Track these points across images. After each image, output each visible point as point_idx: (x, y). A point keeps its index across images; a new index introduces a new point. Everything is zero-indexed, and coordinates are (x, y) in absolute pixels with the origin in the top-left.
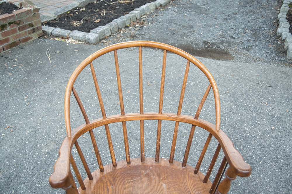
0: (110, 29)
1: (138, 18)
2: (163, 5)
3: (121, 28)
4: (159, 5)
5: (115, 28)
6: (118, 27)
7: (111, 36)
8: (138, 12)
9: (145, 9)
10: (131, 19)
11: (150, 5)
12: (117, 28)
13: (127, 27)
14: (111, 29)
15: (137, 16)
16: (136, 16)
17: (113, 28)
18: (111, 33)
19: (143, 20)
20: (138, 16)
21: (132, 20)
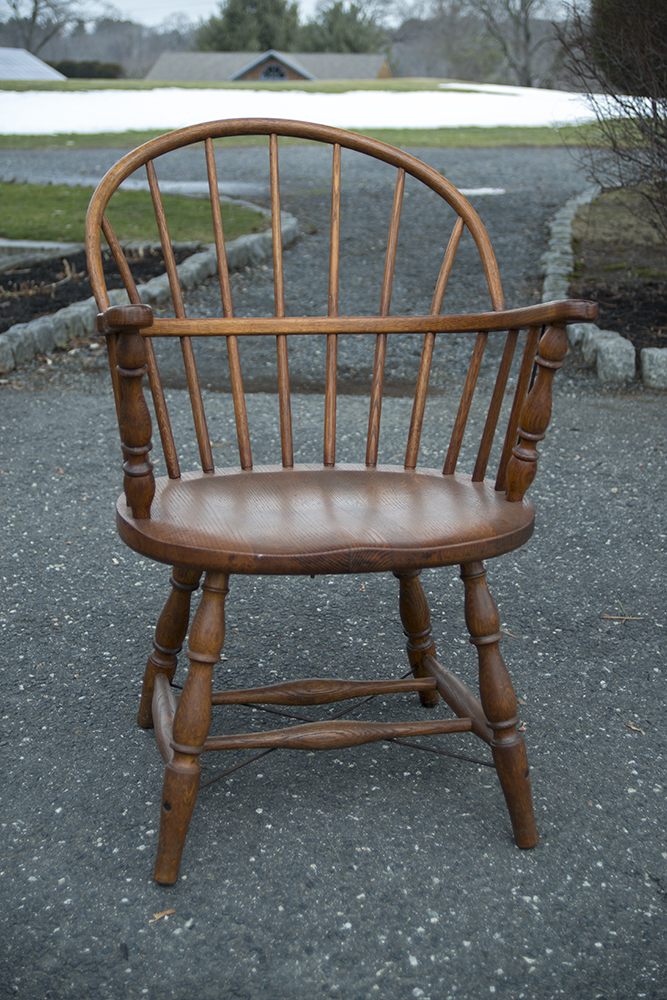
0: (12, 350)
2: (158, 299)
3: (42, 350)
4: (147, 298)
5: (26, 345)
6: (35, 348)
7: (15, 369)
8: (88, 310)
10: (67, 327)
11: (117, 295)
12: (32, 349)
13: (58, 350)
14: (14, 348)
15: (85, 322)
16: (83, 319)
17: (21, 345)
18: (16, 363)
20: (87, 319)
21: (71, 329)
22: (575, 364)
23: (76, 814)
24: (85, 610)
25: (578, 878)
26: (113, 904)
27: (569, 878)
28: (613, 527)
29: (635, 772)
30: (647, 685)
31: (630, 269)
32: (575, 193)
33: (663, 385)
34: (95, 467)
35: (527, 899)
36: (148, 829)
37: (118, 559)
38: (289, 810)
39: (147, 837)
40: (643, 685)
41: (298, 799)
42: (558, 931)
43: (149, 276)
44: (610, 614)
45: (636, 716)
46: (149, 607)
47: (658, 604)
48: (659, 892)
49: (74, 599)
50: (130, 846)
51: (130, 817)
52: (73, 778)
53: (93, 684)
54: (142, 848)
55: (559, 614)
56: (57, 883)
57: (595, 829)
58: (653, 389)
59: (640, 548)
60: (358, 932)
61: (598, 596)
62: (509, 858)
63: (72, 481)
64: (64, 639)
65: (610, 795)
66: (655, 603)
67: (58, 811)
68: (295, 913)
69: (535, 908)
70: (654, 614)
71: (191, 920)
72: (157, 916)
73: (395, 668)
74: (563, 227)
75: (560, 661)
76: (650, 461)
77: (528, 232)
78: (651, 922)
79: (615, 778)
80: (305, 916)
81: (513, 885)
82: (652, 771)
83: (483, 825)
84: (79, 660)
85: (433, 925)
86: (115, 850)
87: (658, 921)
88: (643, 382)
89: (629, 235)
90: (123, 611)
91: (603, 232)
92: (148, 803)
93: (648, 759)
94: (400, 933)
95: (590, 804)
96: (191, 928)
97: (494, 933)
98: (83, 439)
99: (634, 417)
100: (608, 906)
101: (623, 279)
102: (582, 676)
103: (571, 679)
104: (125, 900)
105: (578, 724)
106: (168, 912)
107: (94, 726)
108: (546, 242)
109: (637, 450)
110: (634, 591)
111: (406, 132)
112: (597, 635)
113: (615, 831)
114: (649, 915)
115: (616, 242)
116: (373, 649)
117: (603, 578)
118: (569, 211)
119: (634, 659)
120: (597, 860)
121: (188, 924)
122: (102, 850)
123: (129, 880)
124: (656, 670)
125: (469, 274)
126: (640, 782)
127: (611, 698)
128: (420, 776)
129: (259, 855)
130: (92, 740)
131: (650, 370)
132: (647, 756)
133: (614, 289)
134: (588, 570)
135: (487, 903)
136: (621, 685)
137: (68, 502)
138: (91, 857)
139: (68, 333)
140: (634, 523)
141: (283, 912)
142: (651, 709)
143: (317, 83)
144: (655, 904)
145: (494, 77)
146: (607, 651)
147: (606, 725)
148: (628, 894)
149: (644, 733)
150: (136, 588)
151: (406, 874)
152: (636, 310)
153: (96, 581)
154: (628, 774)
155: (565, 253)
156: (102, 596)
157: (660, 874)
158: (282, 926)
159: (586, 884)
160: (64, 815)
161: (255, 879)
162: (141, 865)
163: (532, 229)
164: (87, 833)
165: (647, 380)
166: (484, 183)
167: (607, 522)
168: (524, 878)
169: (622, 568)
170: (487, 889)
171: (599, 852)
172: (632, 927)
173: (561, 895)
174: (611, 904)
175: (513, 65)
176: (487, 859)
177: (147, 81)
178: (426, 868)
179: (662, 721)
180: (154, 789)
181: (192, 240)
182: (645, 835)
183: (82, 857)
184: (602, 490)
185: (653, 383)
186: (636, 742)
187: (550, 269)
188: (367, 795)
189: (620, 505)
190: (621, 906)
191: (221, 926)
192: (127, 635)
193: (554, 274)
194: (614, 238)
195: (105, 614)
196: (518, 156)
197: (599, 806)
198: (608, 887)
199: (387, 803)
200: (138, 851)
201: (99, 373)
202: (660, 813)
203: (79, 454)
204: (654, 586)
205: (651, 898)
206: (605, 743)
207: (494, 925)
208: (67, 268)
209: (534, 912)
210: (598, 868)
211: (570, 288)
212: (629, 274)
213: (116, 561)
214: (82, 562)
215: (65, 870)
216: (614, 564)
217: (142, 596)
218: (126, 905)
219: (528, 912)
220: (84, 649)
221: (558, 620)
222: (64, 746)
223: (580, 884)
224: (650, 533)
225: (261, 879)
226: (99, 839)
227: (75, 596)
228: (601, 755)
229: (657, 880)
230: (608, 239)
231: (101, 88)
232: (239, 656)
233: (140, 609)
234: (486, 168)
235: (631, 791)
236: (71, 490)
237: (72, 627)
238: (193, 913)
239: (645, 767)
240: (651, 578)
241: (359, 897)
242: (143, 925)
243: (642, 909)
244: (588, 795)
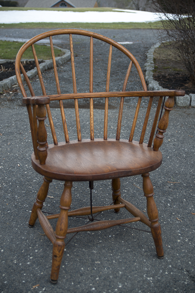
1: (9, 87)
2: (30, 78)
8: (9, 81)
9: (14, 79)
10: (3, 87)
15: (8, 85)
19: (15, 89)
22: (156, 99)
23: (8, 252)
24: (10, 181)
25: (164, 271)
26: (20, 283)
27: (161, 271)
28: (170, 152)
29: (180, 235)
30: (182, 205)
31: (171, 68)
32: (154, 44)
33: (182, 105)
34: (12, 133)
35: (149, 278)
36: (30, 257)
37: (19, 164)
38: (74, 249)
39: (30, 259)
40: (181, 205)
41: (77, 245)
42: (159, 290)
43: (27, 70)
44: (170, 181)
45: (179, 215)
46: (29, 180)
47: (184, 178)
48: (189, 275)
49: (6, 178)
50: (25, 262)
51: (25, 252)
52: (6, 240)
53: (12, 207)
54: (29, 263)
55: (154, 181)
56: (2, 276)
57: (168, 254)
58: (179, 107)
59: (178, 159)
60: (97, 291)
61: (166, 175)
62: (142, 265)
63: (5, 138)
64: (3, 191)
65: (172, 242)
66: (183, 177)
67: (2, 251)
68: (77, 285)
69: (151, 282)
70: (183, 181)
71: (45, 288)
72: (34, 287)
73: (105, 200)
74: (151, 55)
75: (155, 197)
76: (179, 130)
77: (140, 56)
78: (187, 286)
79: (174, 236)
80: (80, 285)
81: (144, 274)
82: (185, 234)
83: (134, 253)
84: (8, 198)
85: (120, 288)
86: (20, 264)
87: (189, 285)
88: (176, 105)
89: (170, 57)
90: (21, 182)
91: (163, 57)
92: (30, 248)
93: (183, 230)
94: (110, 291)
95: (167, 246)
96: (45, 291)
97: (139, 290)
98: (8, 124)
99: (174, 116)
100: (173, 280)
101: (169, 72)
102: (162, 202)
103: (159, 203)
104: (24, 281)
105: (162, 218)
106: (37, 285)
107: (13, 221)
108: (146, 59)
109: (175, 127)
110: (176, 173)
111: (103, 24)
112: (166, 188)
113: (174, 255)
114: (186, 283)
115: (166, 60)
116: (98, 194)
117: (167, 169)
118: (152, 50)
119: (178, 196)
120: (170, 264)
121: (44, 289)
122: (16, 264)
123: (25, 274)
124: (185, 200)
125: (123, 69)
126: (181, 238)
127: (171, 209)
128: (114, 237)
129: (65, 265)
130: (12, 226)
131: (178, 101)
132: (183, 229)
133: (167, 75)
134: (162, 167)
135: (136, 280)
136: (174, 205)
137: (4, 145)
138: (13, 267)
139: (3, 89)
140: (176, 151)
141: (73, 284)
142: (183, 213)
143: (76, 8)
144: (188, 279)
145: (128, 7)
146: (169, 194)
147: (170, 219)
148: (179, 276)
149: (182, 221)
150: (25, 174)
151: (111, 271)
152: (173, 82)
153: (13, 172)
154: (177, 235)
155: (151, 63)
156: (15, 177)
157: (189, 269)
158: (73, 289)
159: (166, 273)
160: (4, 252)
161: (64, 273)
162: (28, 269)
163: (141, 55)
164: (12, 258)
165: (177, 104)
166: (126, 40)
167: (167, 151)
168: (147, 271)
169: (173, 166)
170: (136, 275)
171: (170, 262)
172: (181, 288)
173: (159, 277)
174: (174, 280)
175: (134, 3)
176: (136, 265)
177: (25, 8)
178: (117, 268)
179: (187, 217)
180: (32, 243)
181: (40, 59)
182: (184, 256)
183: (10, 267)
184: (166, 140)
185: (179, 105)
186: (180, 224)
187: (148, 68)
188: (98, 244)
189: (171, 145)
190: (177, 280)
191: (54, 290)
192: (22, 190)
193: (149, 70)
194: (166, 58)
195: (16, 183)
196: (136, 32)
197: (169, 246)
198: (173, 274)
199: (104, 246)
200: (28, 264)
201: (12, 101)
202: (188, 248)
203: (7, 129)
204: (183, 172)
205: (186, 277)
206: (170, 225)
207: (139, 288)
208: (2, 68)
209: (151, 283)
210: (170, 267)
211: (154, 75)
212: (171, 70)
213: (19, 165)
214: (8, 166)
215: (5, 271)
216: (170, 165)
217: (27, 176)
218: (24, 283)
219: (149, 283)
220: (9, 195)
221: (154, 183)
222: (3, 228)
223: (165, 273)
224: (181, 154)
225: (66, 273)
226: (15, 261)
227: (6, 177)
228: (169, 229)
229: (188, 271)
230: (164, 59)
231: (12, 10)
232: (57, 197)
233: (26, 181)
234: (127, 35)
235: (179, 241)
236: (4, 141)
237: (5, 187)
238: (45, 285)
239: (183, 233)
240: (181, 169)
241: (97, 279)
242: (30, 290)
243: (184, 281)
244: (166, 242)
